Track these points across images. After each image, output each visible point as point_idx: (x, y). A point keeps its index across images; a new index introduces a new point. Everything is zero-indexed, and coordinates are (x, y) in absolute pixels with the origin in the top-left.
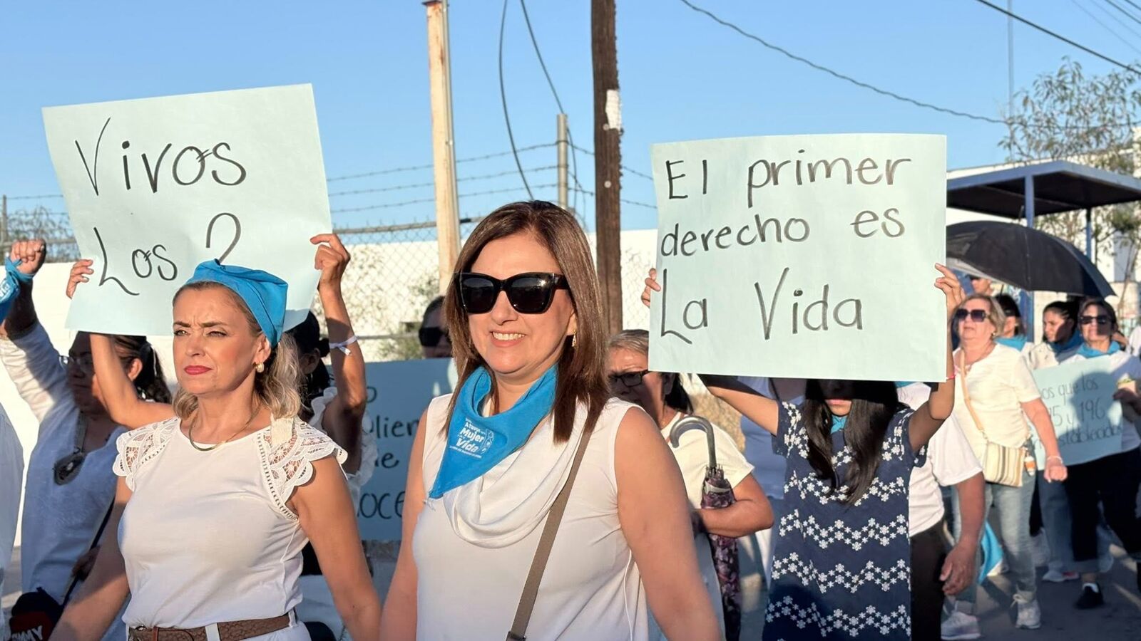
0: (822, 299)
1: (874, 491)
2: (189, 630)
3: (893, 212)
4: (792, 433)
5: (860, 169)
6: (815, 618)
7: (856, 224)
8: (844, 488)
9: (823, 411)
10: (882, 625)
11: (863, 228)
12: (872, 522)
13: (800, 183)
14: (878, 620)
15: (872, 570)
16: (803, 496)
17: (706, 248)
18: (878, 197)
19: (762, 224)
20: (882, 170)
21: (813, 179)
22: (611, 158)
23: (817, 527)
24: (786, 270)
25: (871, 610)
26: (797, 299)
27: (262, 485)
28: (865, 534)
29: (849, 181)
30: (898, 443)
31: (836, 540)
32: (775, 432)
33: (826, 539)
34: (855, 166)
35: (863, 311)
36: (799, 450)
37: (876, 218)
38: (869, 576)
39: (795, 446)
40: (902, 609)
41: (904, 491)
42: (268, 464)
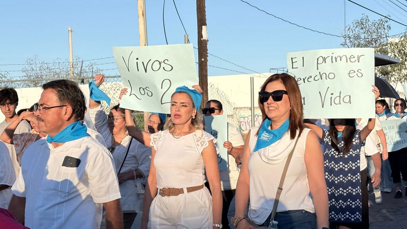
0: (339, 96)
1: (351, 153)
2: (179, 189)
3: (360, 70)
4: (326, 138)
5: (350, 58)
6: (333, 191)
7: (349, 74)
8: (342, 153)
9: (335, 131)
10: (353, 192)
11: (351, 75)
12: (350, 162)
13: (332, 62)
14: (352, 190)
15: (350, 176)
16: (330, 156)
17: (304, 82)
18: (355, 66)
19: (321, 75)
20: (356, 58)
21: (336, 61)
22: (204, 50)
23: (335, 164)
24: (329, 87)
25: (350, 188)
26: (332, 96)
27: (195, 148)
28: (348, 166)
29: (347, 62)
30: (357, 139)
31: (340, 168)
32: (321, 137)
33: (337, 168)
34: (348, 57)
35: (351, 99)
36: (328, 143)
37: (355, 72)
38: (349, 178)
39: (327, 142)
40: (359, 187)
41: (359, 153)
42: (196, 142)
